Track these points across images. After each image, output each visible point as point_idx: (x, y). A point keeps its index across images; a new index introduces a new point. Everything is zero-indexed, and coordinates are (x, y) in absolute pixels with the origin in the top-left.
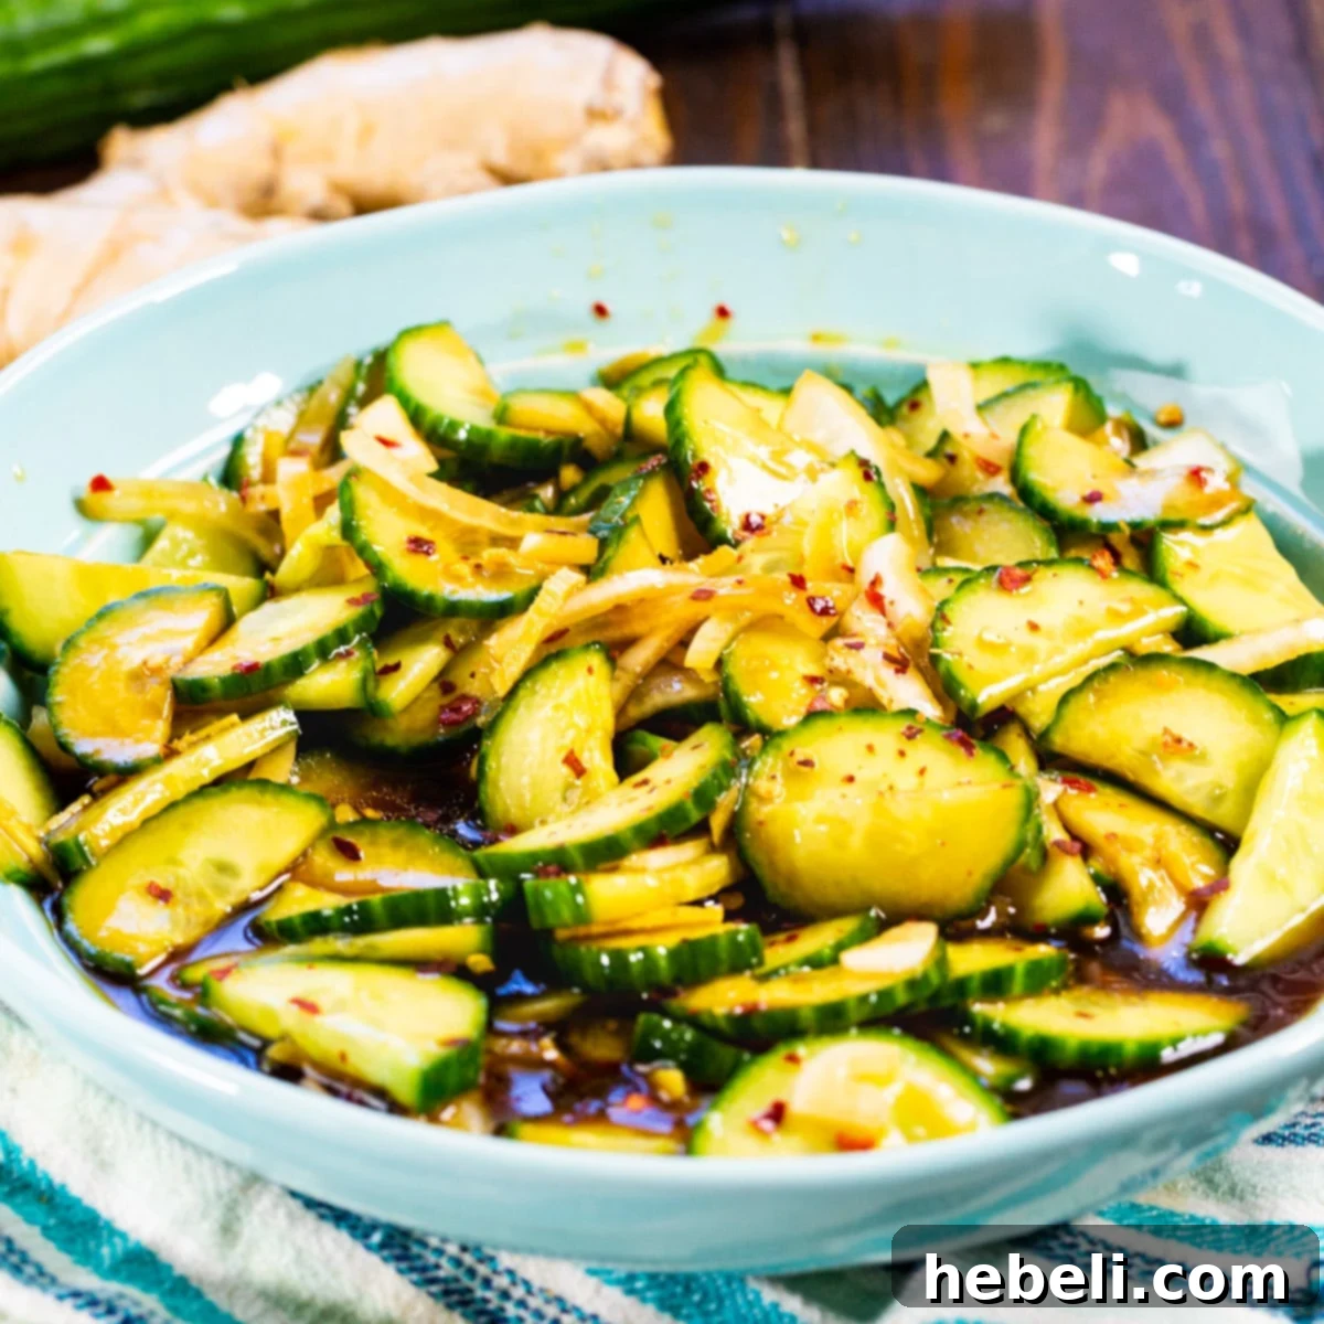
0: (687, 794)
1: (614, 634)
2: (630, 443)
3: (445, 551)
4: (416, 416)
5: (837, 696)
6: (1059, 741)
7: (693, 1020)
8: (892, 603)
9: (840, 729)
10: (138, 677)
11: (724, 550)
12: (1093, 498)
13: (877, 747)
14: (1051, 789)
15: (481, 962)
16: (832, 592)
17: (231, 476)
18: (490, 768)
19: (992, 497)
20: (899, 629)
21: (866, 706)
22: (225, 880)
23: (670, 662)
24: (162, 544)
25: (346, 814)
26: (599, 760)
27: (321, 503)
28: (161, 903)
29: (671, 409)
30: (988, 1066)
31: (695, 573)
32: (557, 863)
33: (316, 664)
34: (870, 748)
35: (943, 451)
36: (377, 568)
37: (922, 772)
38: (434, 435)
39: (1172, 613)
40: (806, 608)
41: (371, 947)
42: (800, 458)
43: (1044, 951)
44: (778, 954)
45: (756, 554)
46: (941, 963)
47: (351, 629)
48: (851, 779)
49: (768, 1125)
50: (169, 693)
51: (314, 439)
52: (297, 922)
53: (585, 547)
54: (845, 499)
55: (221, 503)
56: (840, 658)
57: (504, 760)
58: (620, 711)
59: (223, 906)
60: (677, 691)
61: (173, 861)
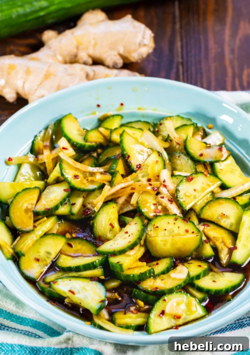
3: (81, 178)
4: (69, 140)
5: (160, 208)
6: (202, 216)
8: (168, 186)
9: (162, 219)
10: (26, 211)
11: (134, 174)
12: (201, 155)
13: (170, 222)
14: (202, 227)
15: (102, 277)
17: (32, 150)
18: (95, 225)
20: (170, 191)
22: (48, 256)
23: (128, 201)
25: (68, 236)
26: (117, 225)
28: (38, 262)
32: (114, 254)
33: (61, 207)
34: (168, 223)
35: (169, 139)
36: (69, 183)
37: (179, 227)
38: (74, 145)
39: (219, 183)
40: (153, 190)
41: (81, 275)
44: (156, 269)
45: (139, 174)
47: (66, 198)
48: (166, 230)
49: (161, 315)
50: (33, 214)
53: (109, 177)
54: (156, 160)
57: (98, 224)
58: (119, 212)
60: (130, 208)
61: (38, 252)
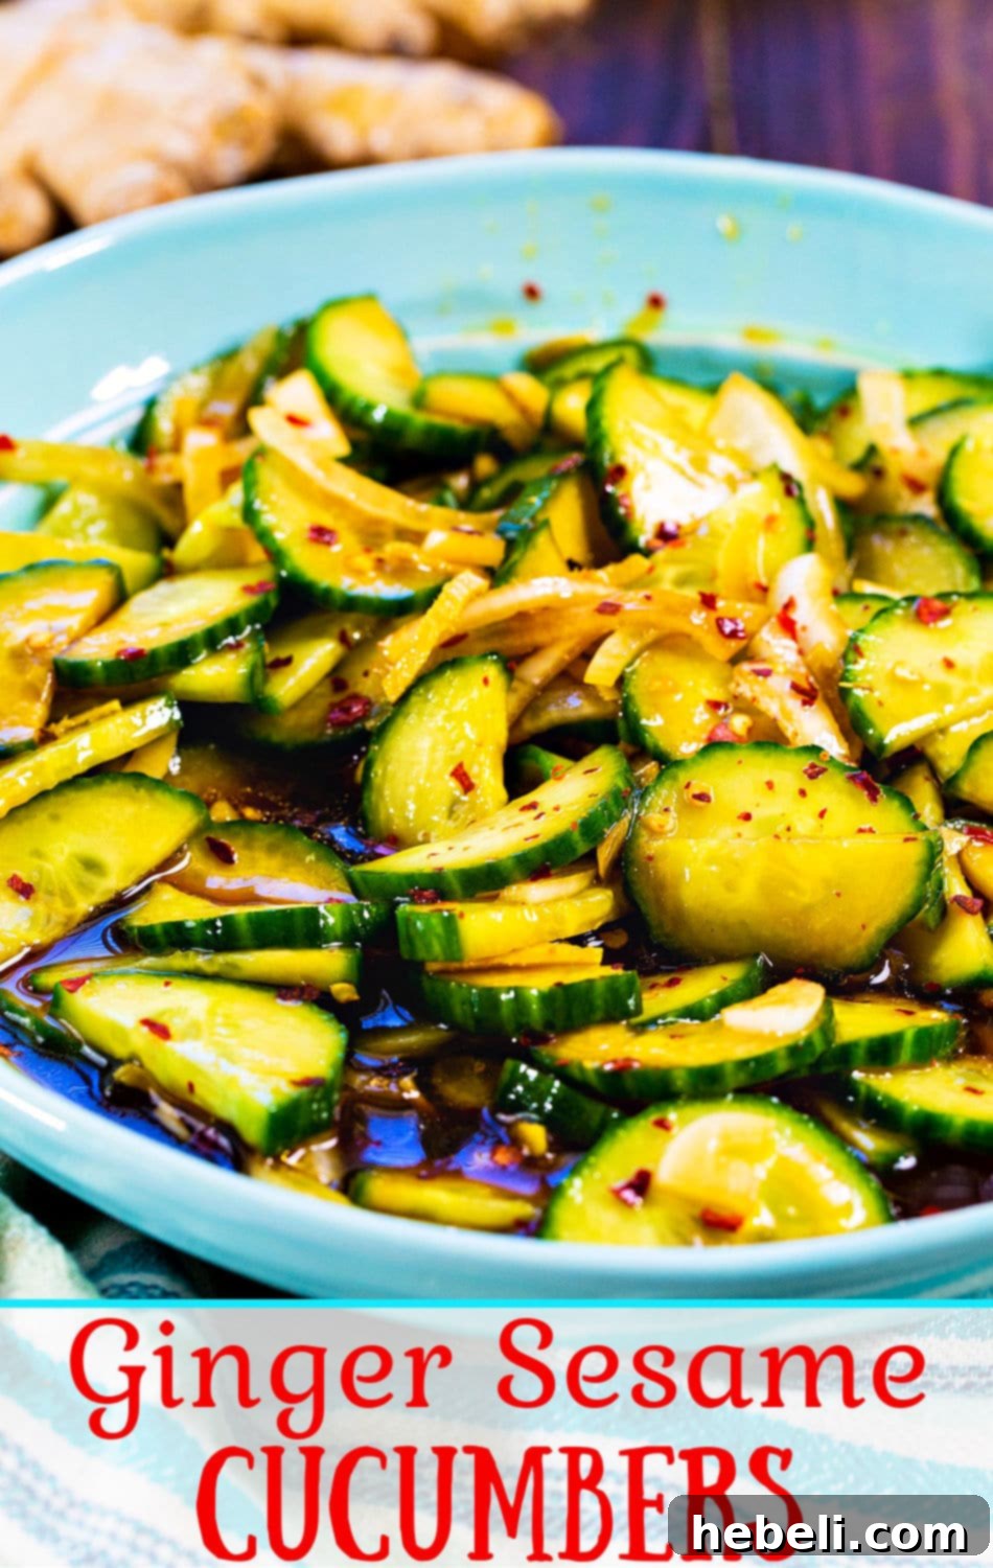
0: (574, 824)
1: (515, 643)
2: (548, 435)
3: (346, 543)
4: (332, 395)
5: (740, 723)
6: (966, 789)
7: (562, 1071)
8: (804, 628)
9: (740, 762)
10: (20, 656)
11: (636, 562)
13: (776, 781)
14: (954, 839)
15: (344, 991)
16: (744, 613)
17: (141, 441)
18: (376, 775)
19: (918, 519)
20: (810, 657)
21: (769, 738)
22: (89, 877)
23: (570, 676)
24: (63, 508)
25: (223, 812)
26: (489, 776)
27: (228, 477)
28: (22, 898)
29: (592, 407)
30: (868, 1141)
31: (603, 583)
32: (434, 888)
33: (203, 654)
34: (770, 785)
35: (870, 465)
36: (275, 556)
37: (822, 814)
38: (348, 415)
40: (715, 628)
41: (234, 966)
42: (720, 464)
43: (936, 1017)
44: (658, 1001)
45: (667, 566)
46: (826, 1026)
47: (242, 620)
48: (747, 817)
49: (629, 1195)
50: (50, 675)
51: (227, 409)
52: (159, 930)
53: (491, 549)
54: (763, 513)
55: (126, 471)
56: (747, 685)
57: (390, 768)
58: (515, 724)
59: (84, 905)
60: (574, 707)
61: (38, 854)
